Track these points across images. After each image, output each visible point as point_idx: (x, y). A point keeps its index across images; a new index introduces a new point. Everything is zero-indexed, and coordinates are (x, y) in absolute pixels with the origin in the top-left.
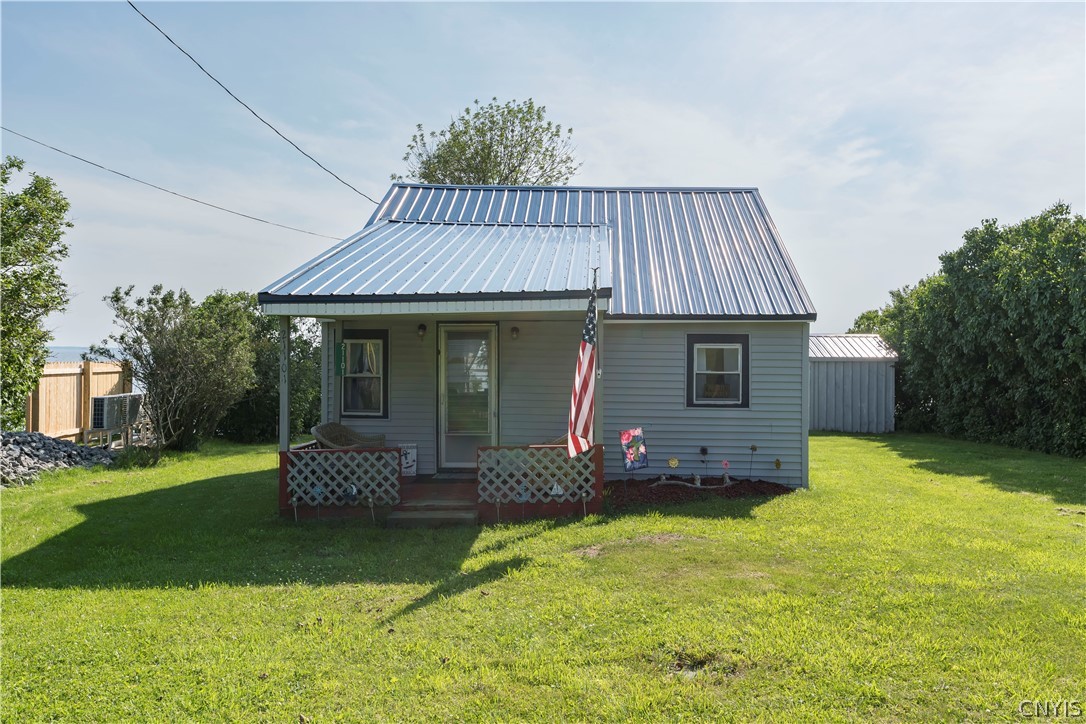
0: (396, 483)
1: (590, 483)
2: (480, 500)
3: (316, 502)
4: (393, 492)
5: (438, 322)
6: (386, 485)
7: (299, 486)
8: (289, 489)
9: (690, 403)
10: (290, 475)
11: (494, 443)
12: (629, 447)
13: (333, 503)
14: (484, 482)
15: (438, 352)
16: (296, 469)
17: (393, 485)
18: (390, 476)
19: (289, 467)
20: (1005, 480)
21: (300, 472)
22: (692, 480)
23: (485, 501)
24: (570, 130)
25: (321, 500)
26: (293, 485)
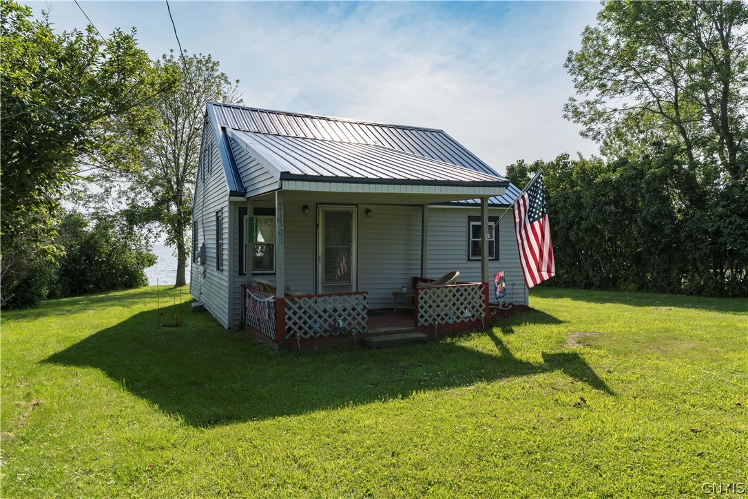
0: (366, 316)
1: (482, 308)
2: (419, 324)
3: (308, 336)
4: (363, 323)
5: (317, 204)
6: (359, 318)
7: (295, 323)
8: (287, 327)
9: (469, 260)
10: (287, 317)
11: (354, 290)
12: (498, 284)
13: (321, 335)
14: (422, 312)
15: (317, 226)
16: (292, 311)
17: (363, 318)
18: (361, 312)
19: (286, 310)
21: (295, 313)
22: (498, 305)
23: (422, 325)
24: (238, 81)
25: (312, 334)
26: (290, 323)
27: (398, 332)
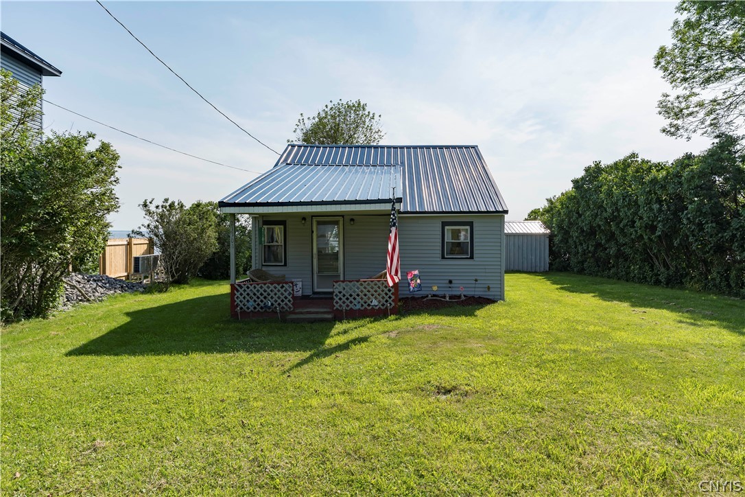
0: (291, 299)
1: (392, 299)
2: (335, 308)
3: (250, 310)
4: (290, 304)
5: (312, 216)
6: (286, 301)
7: (241, 301)
8: (236, 303)
9: (443, 257)
10: (236, 296)
11: (342, 279)
12: (411, 280)
13: (258, 310)
14: (337, 299)
15: (313, 232)
16: (239, 293)
17: (289, 301)
18: (288, 296)
19: (235, 292)
20: (605, 295)
21: (241, 294)
22: (444, 297)
23: (337, 309)
24: (380, 116)
25: (252, 309)
26: (238, 301)
27: (317, 313)
